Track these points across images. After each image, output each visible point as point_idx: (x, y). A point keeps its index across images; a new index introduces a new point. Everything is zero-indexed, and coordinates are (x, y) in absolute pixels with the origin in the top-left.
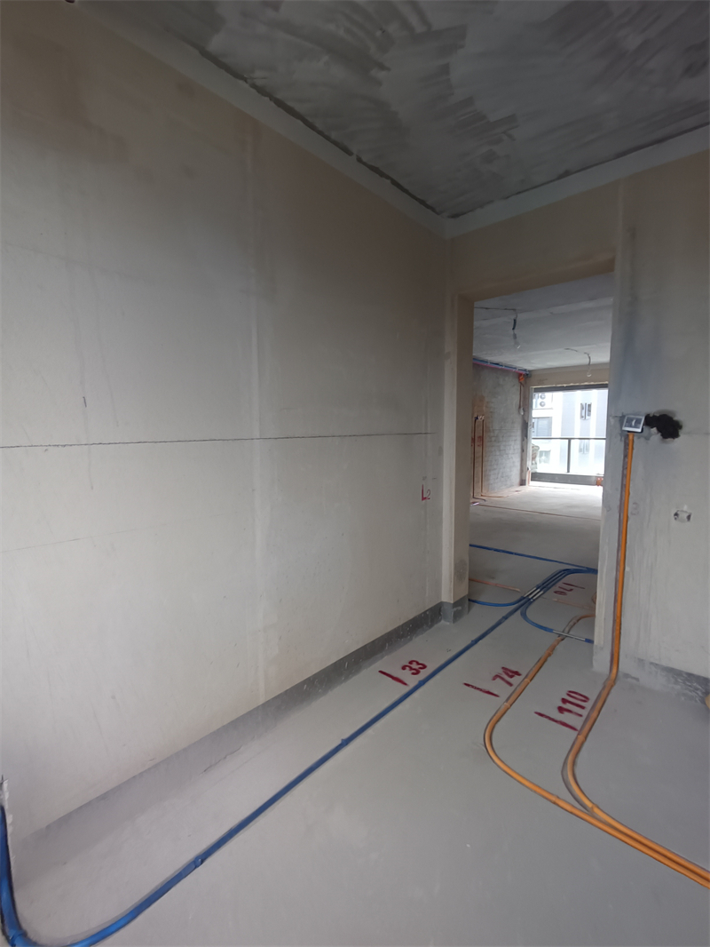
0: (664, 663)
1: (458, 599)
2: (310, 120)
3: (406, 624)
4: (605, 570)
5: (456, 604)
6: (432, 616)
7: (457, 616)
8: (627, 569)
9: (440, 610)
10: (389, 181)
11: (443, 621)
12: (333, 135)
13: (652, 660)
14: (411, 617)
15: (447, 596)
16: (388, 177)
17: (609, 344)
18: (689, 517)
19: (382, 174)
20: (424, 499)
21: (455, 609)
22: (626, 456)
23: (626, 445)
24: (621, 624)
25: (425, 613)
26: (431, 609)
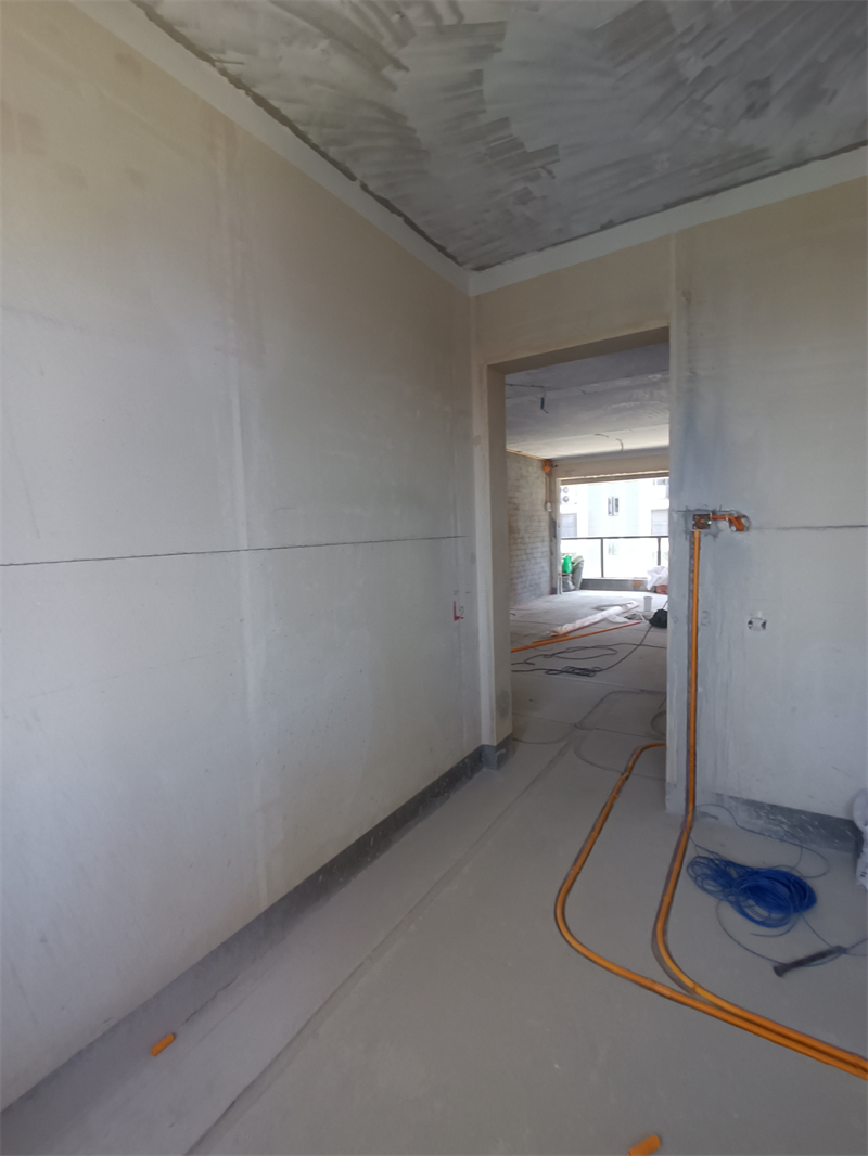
0: (745, 796)
1: (501, 739)
2: (301, 128)
3: (442, 778)
4: (675, 693)
5: (501, 746)
6: (473, 764)
7: (501, 761)
8: (699, 689)
9: (481, 756)
10: (400, 219)
11: (485, 769)
12: (332, 151)
13: (731, 794)
14: (447, 768)
15: (488, 737)
16: (400, 214)
17: (668, 426)
18: (764, 625)
19: (393, 209)
20: (456, 618)
21: (499, 753)
22: (692, 557)
23: (692, 543)
24: (695, 754)
25: (463, 761)
26: (470, 756)
